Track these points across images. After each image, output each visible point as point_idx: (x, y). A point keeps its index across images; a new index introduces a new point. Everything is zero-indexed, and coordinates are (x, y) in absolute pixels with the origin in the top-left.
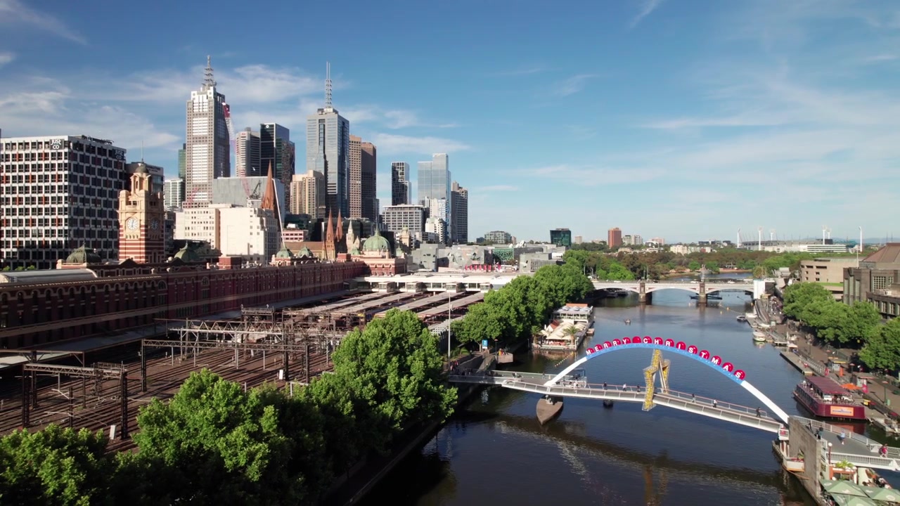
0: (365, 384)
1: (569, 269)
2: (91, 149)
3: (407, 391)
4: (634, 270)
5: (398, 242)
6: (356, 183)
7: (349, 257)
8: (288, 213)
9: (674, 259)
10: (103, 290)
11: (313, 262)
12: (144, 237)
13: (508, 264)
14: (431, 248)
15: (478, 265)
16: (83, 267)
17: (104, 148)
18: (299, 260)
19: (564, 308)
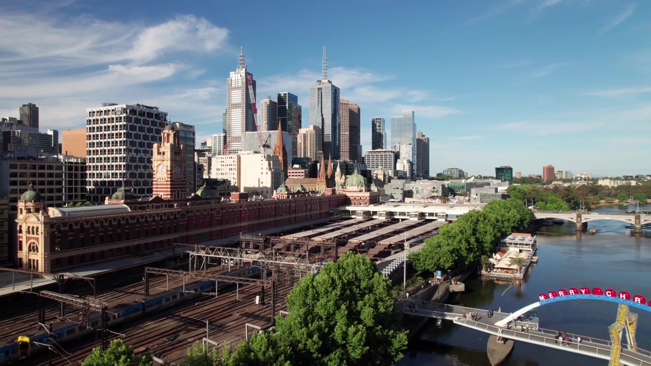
0: (310, 335)
1: (514, 203)
2: (142, 114)
3: (355, 340)
4: (568, 201)
5: (375, 178)
6: (345, 134)
7: (334, 191)
8: (295, 156)
9: (603, 191)
10: (135, 221)
11: (305, 195)
12: (169, 179)
13: (461, 196)
14: (400, 183)
15: (437, 197)
16: (122, 203)
17: (152, 112)
18: (293, 194)
19: (510, 237)
